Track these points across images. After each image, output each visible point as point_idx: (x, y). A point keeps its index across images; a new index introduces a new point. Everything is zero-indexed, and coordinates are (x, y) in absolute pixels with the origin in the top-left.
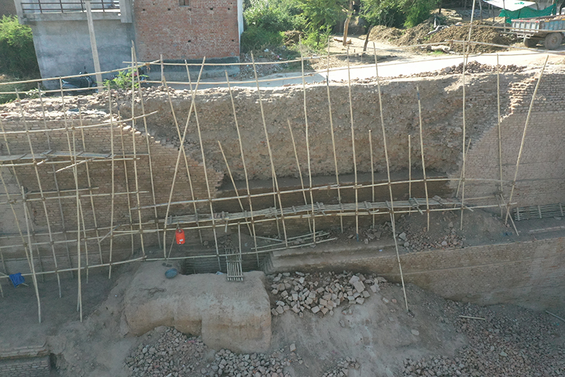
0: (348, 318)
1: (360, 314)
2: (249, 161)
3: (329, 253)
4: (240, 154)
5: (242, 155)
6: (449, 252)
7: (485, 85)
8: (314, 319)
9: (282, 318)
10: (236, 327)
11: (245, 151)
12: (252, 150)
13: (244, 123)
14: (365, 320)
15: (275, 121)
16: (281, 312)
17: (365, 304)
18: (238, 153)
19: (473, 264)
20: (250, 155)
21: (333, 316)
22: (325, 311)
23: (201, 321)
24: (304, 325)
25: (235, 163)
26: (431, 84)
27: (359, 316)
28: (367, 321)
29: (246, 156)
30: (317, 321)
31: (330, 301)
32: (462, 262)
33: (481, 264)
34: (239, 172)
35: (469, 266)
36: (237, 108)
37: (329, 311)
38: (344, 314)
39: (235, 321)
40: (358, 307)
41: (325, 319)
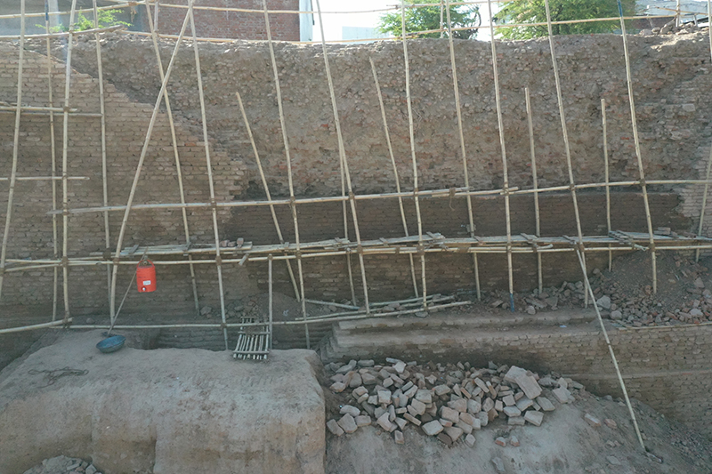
0: (510, 453)
1: (538, 446)
2: (298, 158)
3: (456, 327)
4: (284, 147)
5: (287, 148)
8: (429, 449)
9: (354, 442)
10: (236, 456)
11: (292, 140)
12: (306, 138)
13: (292, 93)
14: (551, 459)
15: (350, 90)
16: (352, 427)
17: (546, 425)
18: (279, 145)
20: (301, 147)
21: (474, 447)
22: (455, 433)
23: (154, 442)
24: (407, 461)
25: (273, 163)
27: (534, 449)
28: (557, 463)
29: (293, 149)
30: (437, 455)
31: (465, 412)
34: (279, 179)
36: (280, 69)
37: (465, 434)
38: (501, 444)
39: (235, 438)
40: (529, 431)
41: (455, 451)
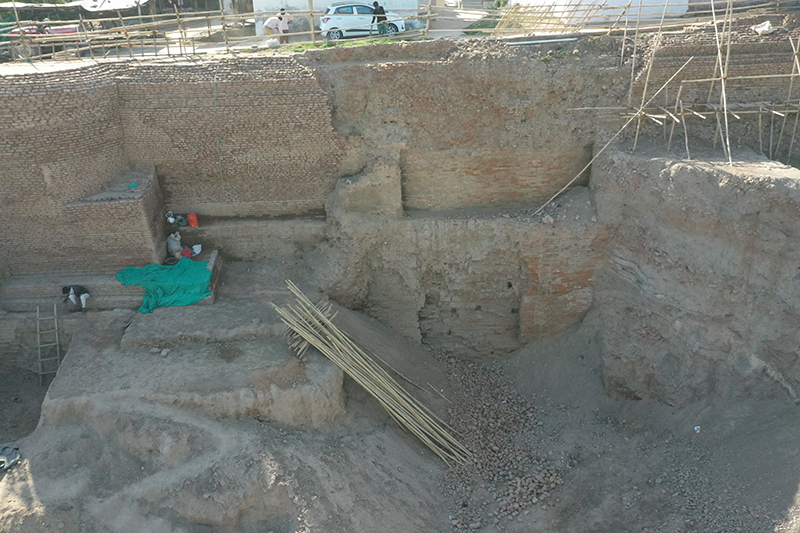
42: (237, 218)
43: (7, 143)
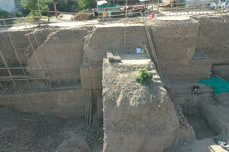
6: (20, 95)
7: (41, 33)
19: (32, 100)
26: (21, 33)
32: (27, 99)
33: (35, 100)
35: (30, 101)
42: (219, 64)
43: (181, 41)
